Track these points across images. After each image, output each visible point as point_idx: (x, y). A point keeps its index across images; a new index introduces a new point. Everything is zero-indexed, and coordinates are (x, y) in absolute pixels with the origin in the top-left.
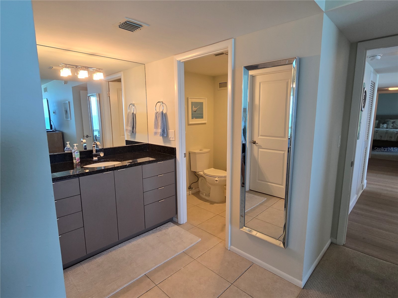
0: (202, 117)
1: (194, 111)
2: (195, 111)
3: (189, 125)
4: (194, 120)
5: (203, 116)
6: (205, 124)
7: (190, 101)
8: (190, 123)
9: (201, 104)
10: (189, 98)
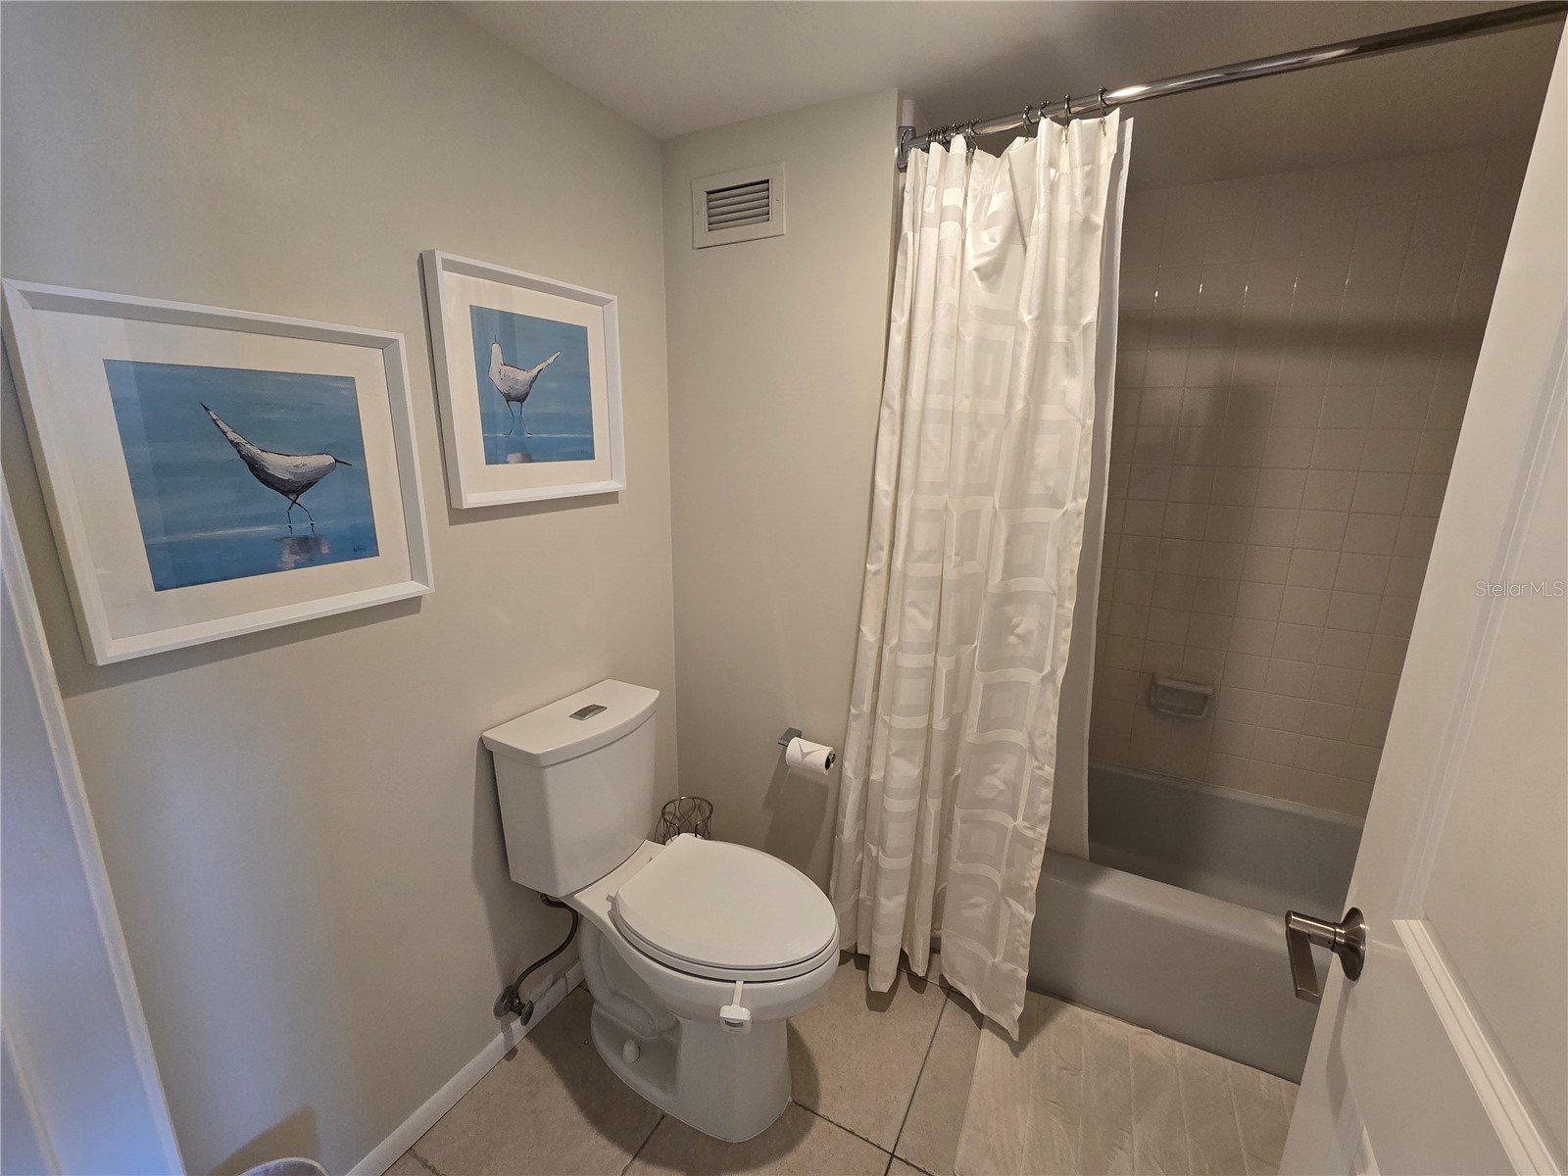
0: (584, 451)
1: (508, 398)
2: (521, 399)
3: (460, 515)
4: (514, 469)
5: (591, 441)
6: (610, 498)
7: (456, 297)
8: (471, 499)
9: (574, 339)
10: (439, 256)
